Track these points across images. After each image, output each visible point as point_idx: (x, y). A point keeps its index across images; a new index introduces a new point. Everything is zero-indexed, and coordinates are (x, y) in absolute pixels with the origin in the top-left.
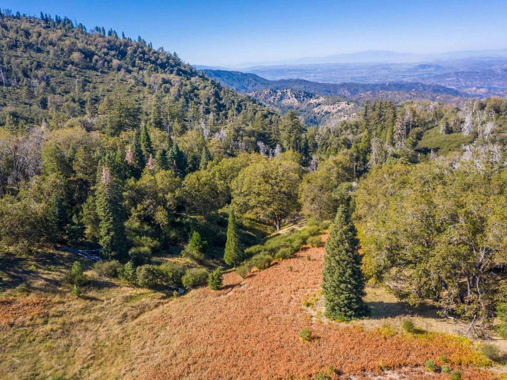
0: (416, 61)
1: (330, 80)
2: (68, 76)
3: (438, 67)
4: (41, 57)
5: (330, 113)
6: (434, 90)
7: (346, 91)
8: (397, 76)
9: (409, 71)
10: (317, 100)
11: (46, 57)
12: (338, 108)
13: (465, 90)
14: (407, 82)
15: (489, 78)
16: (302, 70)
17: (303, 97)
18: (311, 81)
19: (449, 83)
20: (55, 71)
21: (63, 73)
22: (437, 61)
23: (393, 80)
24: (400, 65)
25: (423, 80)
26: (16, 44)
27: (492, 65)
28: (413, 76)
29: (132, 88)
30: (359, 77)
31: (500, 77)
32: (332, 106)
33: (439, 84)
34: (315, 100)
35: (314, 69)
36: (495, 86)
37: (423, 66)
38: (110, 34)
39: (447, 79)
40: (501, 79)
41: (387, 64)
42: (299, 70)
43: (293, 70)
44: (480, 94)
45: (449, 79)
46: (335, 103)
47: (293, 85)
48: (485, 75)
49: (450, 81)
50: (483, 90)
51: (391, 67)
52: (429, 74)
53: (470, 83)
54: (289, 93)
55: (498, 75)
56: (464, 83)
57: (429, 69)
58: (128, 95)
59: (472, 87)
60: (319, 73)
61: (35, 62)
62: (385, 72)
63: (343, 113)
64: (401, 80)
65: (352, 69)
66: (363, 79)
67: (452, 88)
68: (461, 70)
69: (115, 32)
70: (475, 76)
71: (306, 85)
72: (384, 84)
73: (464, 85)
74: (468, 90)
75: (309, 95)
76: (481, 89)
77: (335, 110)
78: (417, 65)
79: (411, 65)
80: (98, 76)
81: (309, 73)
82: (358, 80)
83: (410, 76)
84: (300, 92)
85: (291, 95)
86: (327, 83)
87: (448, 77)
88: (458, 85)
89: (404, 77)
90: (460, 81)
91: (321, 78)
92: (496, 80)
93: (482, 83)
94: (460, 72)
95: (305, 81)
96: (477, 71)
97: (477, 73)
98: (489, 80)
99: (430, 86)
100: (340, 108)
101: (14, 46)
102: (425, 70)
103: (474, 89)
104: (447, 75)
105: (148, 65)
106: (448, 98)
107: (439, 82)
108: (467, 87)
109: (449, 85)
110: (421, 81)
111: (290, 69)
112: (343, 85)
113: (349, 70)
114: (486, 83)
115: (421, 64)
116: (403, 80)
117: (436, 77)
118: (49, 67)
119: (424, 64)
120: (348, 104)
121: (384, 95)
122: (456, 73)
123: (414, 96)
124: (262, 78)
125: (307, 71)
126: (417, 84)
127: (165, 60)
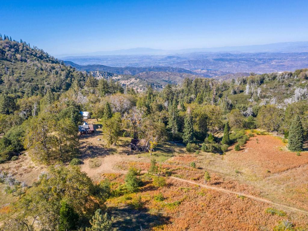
0: (165, 54)
1: (116, 65)
3: (178, 58)
5: (125, 85)
6: (179, 71)
7: (129, 72)
8: (156, 62)
9: (162, 60)
10: (117, 77)
12: (130, 82)
13: (195, 71)
14: (162, 66)
15: (207, 64)
16: (98, 59)
17: (107, 75)
18: (106, 65)
19: (186, 67)
22: (177, 54)
23: (154, 65)
24: (157, 56)
25: (171, 65)
27: (207, 57)
28: (165, 63)
29: (37, 72)
30: (134, 64)
31: (212, 64)
32: (127, 81)
33: (180, 67)
34: (115, 78)
35: (106, 59)
36: (210, 68)
37: (170, 57)
38: (5, 38)
39: (184, 65)
40: (213, 65)
41: (149, 56)
42: (97, 59)
43: (93, 59)
44: (203, 73)
45: (185, 65)
46: (128, 79)
47: (96, 68)
48: (204, 62)
49: (186, 66)
50: (204, 71)
51: (152, 57)
52: (173, 62)
53: (197, 67)
54: (98, 73)
55: (211, 62)
56: (193, 67)
57: (173, 59)
58: (36, 76)
59: (198, 69)
60: (109, 61)
62: (148, 60)
63: (133, 85)
64: (158, 65)
65: (129, 59)
66: (136, 64)
67: (188, 69)
68: (191, 60)
69: (7, 36)
70: (199, 63)
71: (104, 68)
72: (150, 68)
73: (194, 68)
74: (197, 71)
75: (110, 75)
76: (203, 70)
77: (128, 83)
78: (166, 56)
79: (162, 56)
80: (12, 64)
81: (103, 61)
82: (133, 65)
83: (163, 63)
84: (104, 73)
85: (100, 75)
86: (115, 67)
87: (185, 64)
88: (190, 68)
89: (160, 63)
90: (191, 66)
91: (111, 64)
92: (210, 65)
93: (203, 67)
94: (191, 61)
95: (103, 66)
96: (199, 60)
97: (200, 61)
98: (207, 65)
99: (176, 69)
100: (131, 82)
102: (171, 59)
103: (200, 70)
104: (184, 62)
105: (33, 58)
106: (189, 75)
107: (180, 66)
108: (196, 69)
109: (186, 68)
110: (170, 66)
111: (91, 58)
112: (127, 68)
113: (127, 59)
114: (205, 67)
115: (169, 56)
116: (160, 65)
117: (178, 63)
119: (170, 56)
120: (136, 80)
121: (153, 74)
122: (189, 61)
123: (170, 74)
124: (76, 64)
125: (101, 60)
126: (169, 67)
127: (40, 55)
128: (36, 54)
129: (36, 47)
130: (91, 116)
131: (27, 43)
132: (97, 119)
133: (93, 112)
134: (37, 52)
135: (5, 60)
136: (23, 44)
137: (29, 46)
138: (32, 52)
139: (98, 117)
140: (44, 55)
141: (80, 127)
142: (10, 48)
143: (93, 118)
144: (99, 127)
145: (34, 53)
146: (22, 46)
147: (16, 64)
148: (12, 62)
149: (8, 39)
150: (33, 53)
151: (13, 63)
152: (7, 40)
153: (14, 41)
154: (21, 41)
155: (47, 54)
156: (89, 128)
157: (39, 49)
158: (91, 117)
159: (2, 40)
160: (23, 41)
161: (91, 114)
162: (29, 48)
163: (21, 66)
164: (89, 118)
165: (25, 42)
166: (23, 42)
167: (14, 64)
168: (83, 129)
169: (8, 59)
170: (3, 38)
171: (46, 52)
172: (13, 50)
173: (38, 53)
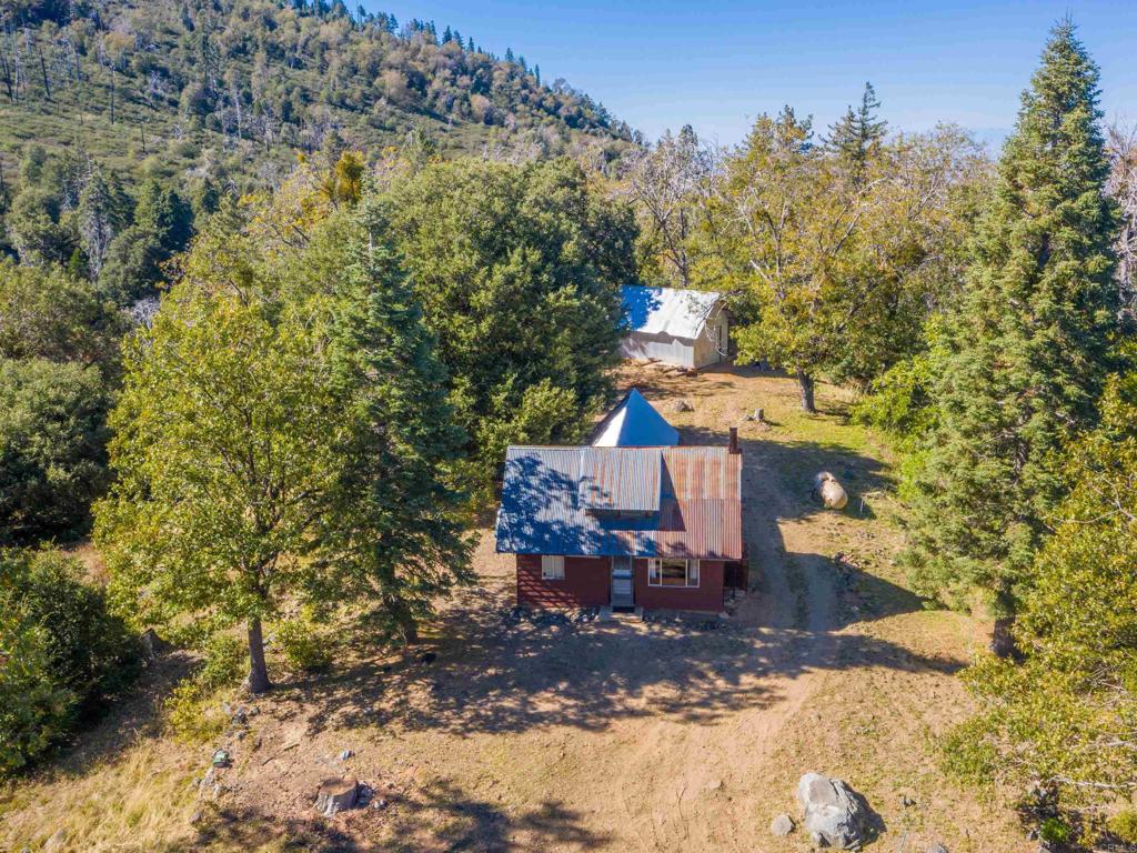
2: (375, 127)
4: (308, 77)
11: (318, 78)
20: (344, 113)
21: (363, 118)
26: (245, 46)
38: (448, 38)
61: (296, 89)
69: (457, 33)
80: (445, 131)
101: (240, 51)
105: (542, 118)
118: (330, 103)
127: (574, 111)
128: (558, 105)
129: (563, 81)
130: (739, 333)
131: (530, 66)
132: (808, 383)
133: (765, 284)
134: (562, 100)
135: (422, 113)
136: (513, 67)
137: (538, 74)
138: (544, 99)
139: (819, 358)
140: (587, 113)
141: (530, 466)
142: (454, 73)
143: (758, 368)
144: (832, 491)
145: (549, 103)
146: (508, 70)
147: (463, 131)
148: (446, 121)
149: (460, 43)
150: (544, 103)
151: (449, 127)
152: (452, 46)
153: (480, 51)
154: (510, 55)
155: (604, 111)
156: (669, 514)
157: (572, 87)
158: (733, 346)
159: (436, 43)
160: (516, 55)
161: (740, 314)
162: (531, 83)
163: (483, 138)
164: (717, 366)
165: (522, 59)
166: (516, 60)
167: (452, 130)
168: (557, 512)
169: (438, 112)
170: (440, 37)
171: (597, 103)
172: (465, 80)
173: (566, 103)
